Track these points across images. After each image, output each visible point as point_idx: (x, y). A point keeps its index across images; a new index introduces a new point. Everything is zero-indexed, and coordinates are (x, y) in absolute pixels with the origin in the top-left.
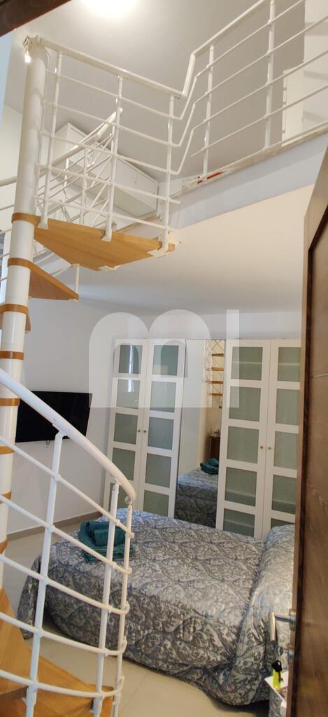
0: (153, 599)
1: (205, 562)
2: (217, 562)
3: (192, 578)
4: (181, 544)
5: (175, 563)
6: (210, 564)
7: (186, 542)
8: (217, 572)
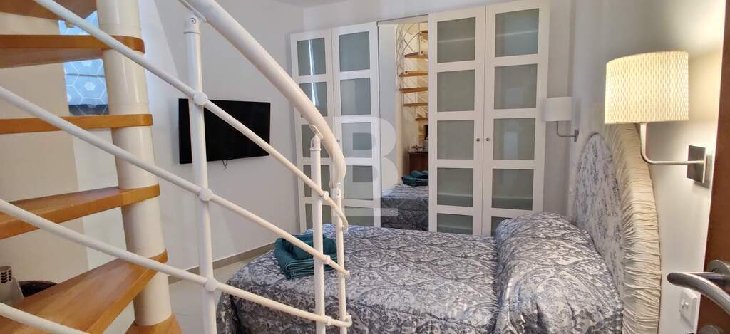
0: (377, 309)
1: (430, 263)
2: (445, 262)
3: (420, 281)
4: (398, 249)
5: (396, 268)
6: (437, 265)
7: (404, 247)
8: (447, 272)
